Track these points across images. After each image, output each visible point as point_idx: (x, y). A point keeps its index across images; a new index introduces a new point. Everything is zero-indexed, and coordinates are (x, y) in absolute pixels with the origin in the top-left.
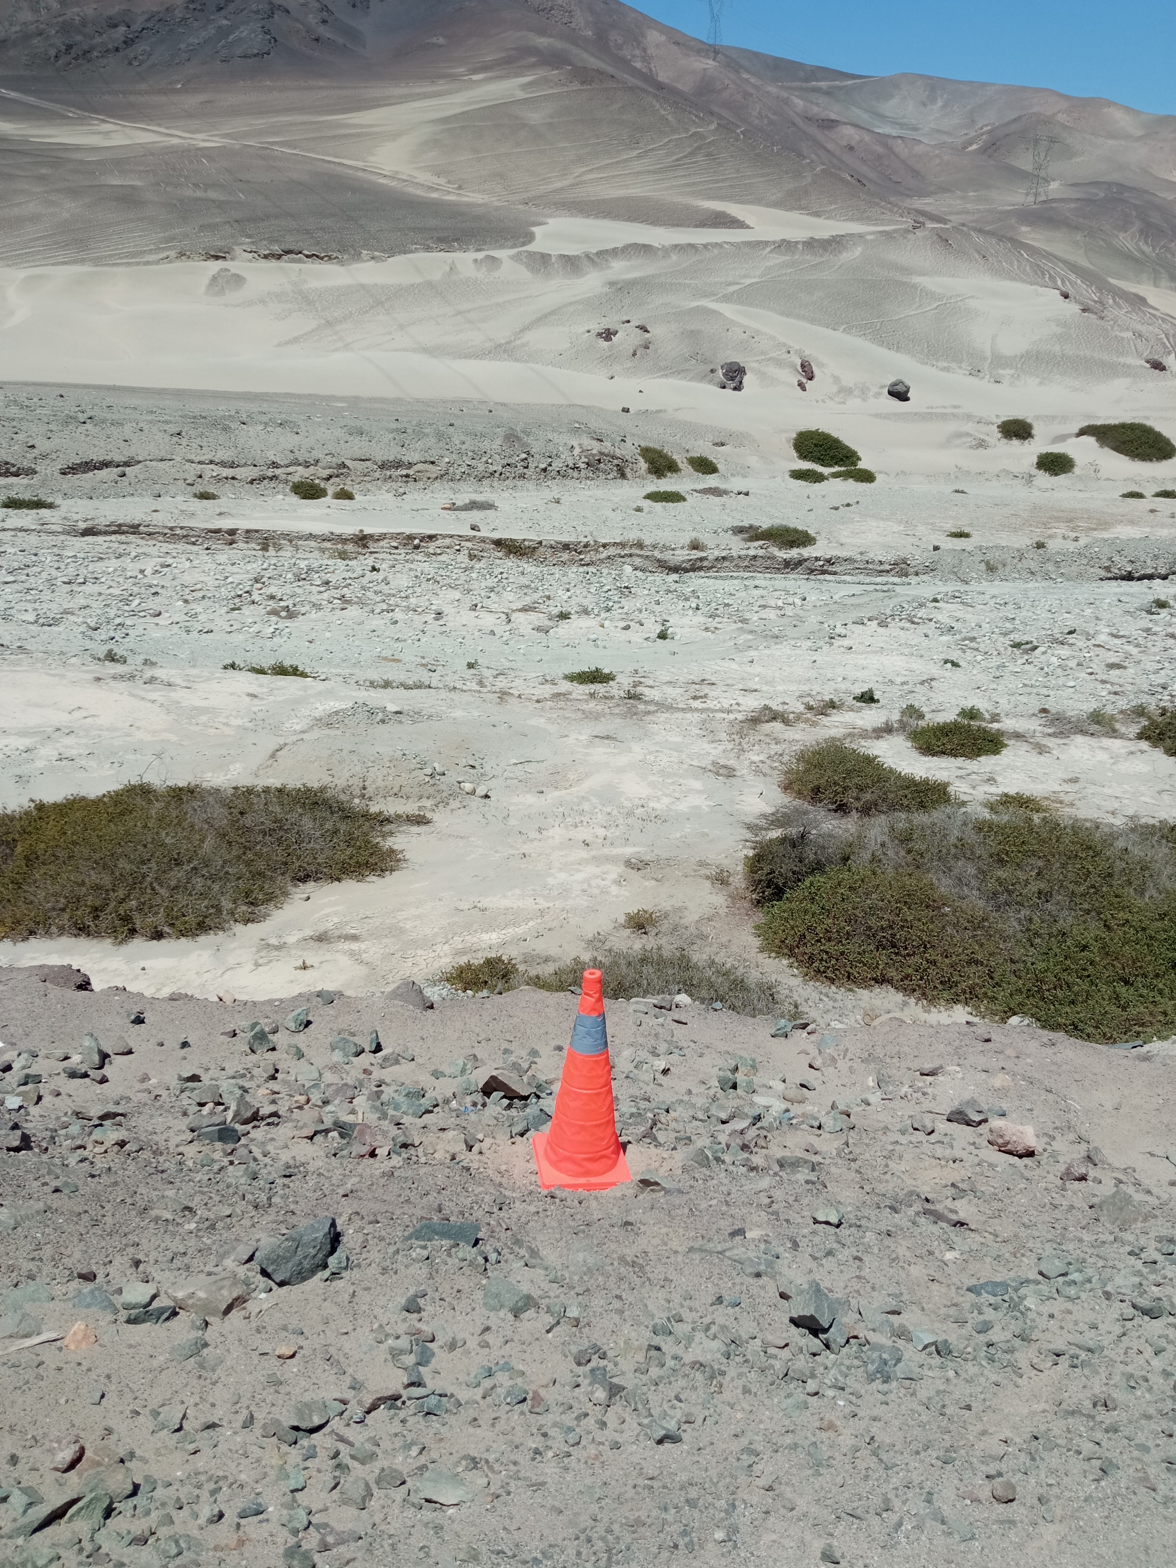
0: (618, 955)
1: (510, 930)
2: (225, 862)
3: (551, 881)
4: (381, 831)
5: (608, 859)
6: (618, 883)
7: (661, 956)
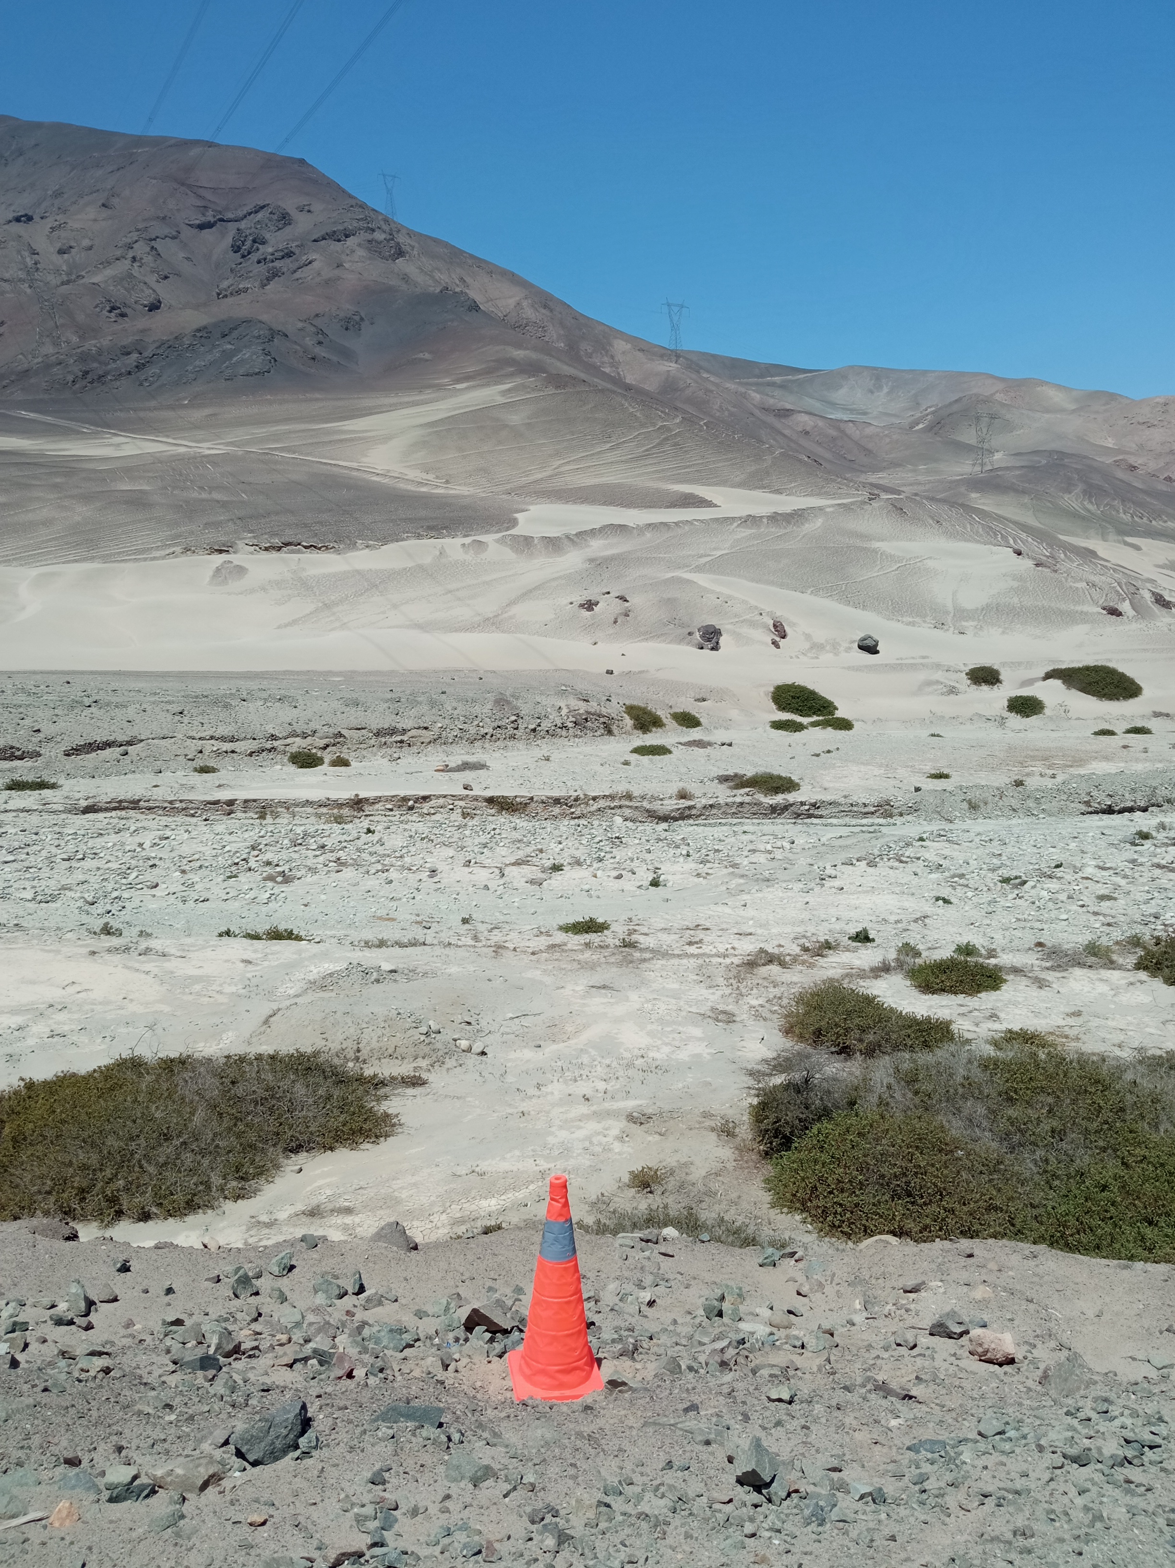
0: (623, 1216)
1: (510, 1195)
2: (215, 1135)
3: (551, 1140)
4: (375, 1095)
5: (609, 1114)
6: (620, 1139)
7: (667, 1215)
